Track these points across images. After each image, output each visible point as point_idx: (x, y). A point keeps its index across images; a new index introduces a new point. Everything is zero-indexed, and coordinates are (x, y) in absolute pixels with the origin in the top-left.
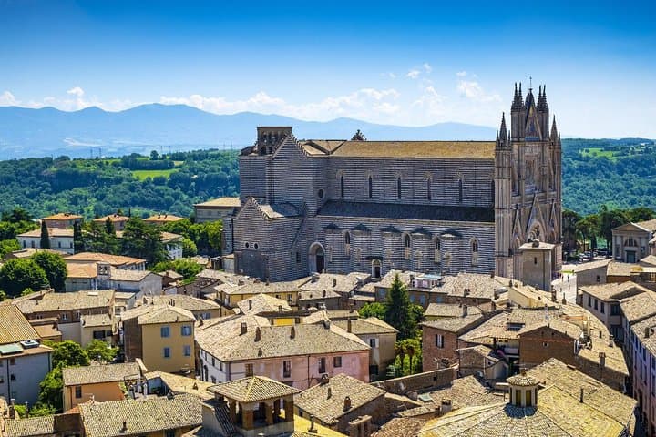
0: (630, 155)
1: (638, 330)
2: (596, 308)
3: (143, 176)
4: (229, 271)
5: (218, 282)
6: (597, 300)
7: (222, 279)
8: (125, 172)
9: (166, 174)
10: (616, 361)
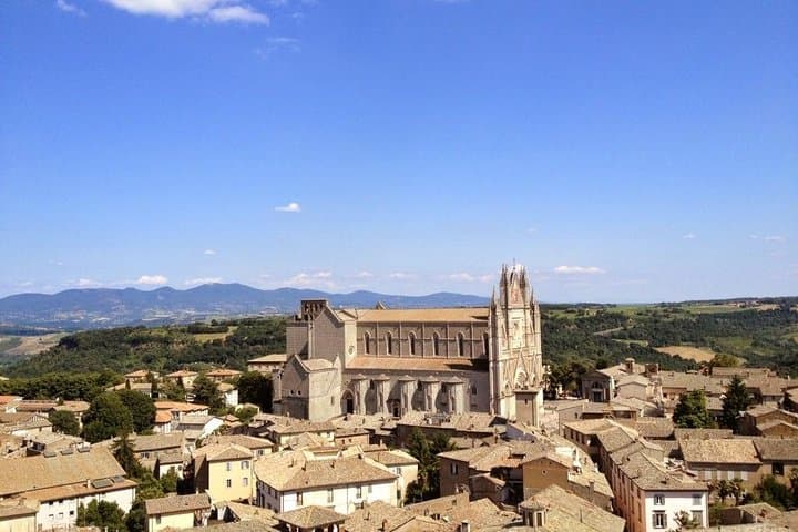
0: (585, 316)
1: (615, 457)
2: (578, 440)
3: (202, 338)
4: (276, 413)
5: (270, 423)
6: (578, 433)
7: (272, 421)
8: (190, 337)
9: (223, 337)
10: (602, 485)
